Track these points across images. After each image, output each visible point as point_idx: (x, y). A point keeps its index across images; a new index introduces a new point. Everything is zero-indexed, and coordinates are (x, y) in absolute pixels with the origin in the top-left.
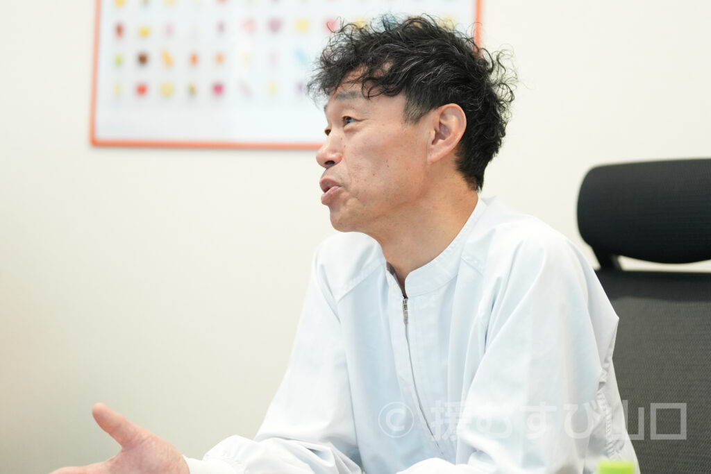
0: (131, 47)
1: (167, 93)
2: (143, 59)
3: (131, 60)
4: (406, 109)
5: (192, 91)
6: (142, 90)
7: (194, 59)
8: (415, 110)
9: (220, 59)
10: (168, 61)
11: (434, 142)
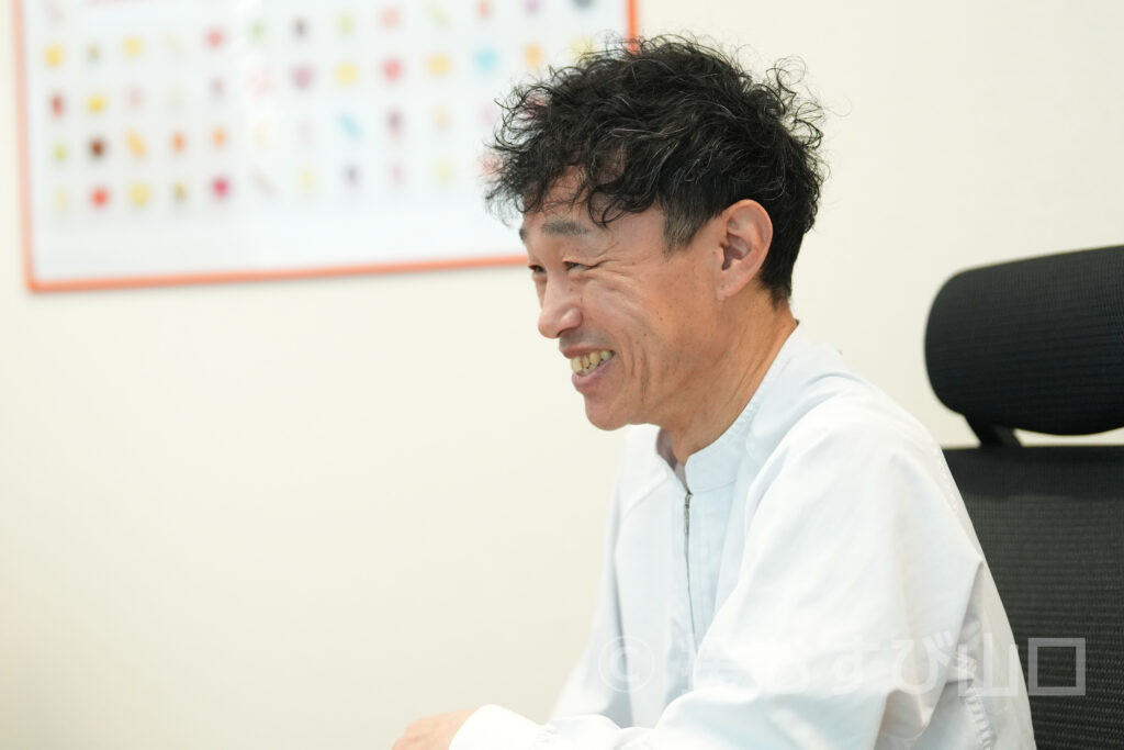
0: (77, 131)
1: (140, 200)
2: (97, 149)
3: (78, 150)
4: (668, 230)
5: (180, 194)
6: (100, 198)
7: (179, 143)
8: (683, 227)
9: (219, 138)
10: (137, 148)
11: (726, 266)
